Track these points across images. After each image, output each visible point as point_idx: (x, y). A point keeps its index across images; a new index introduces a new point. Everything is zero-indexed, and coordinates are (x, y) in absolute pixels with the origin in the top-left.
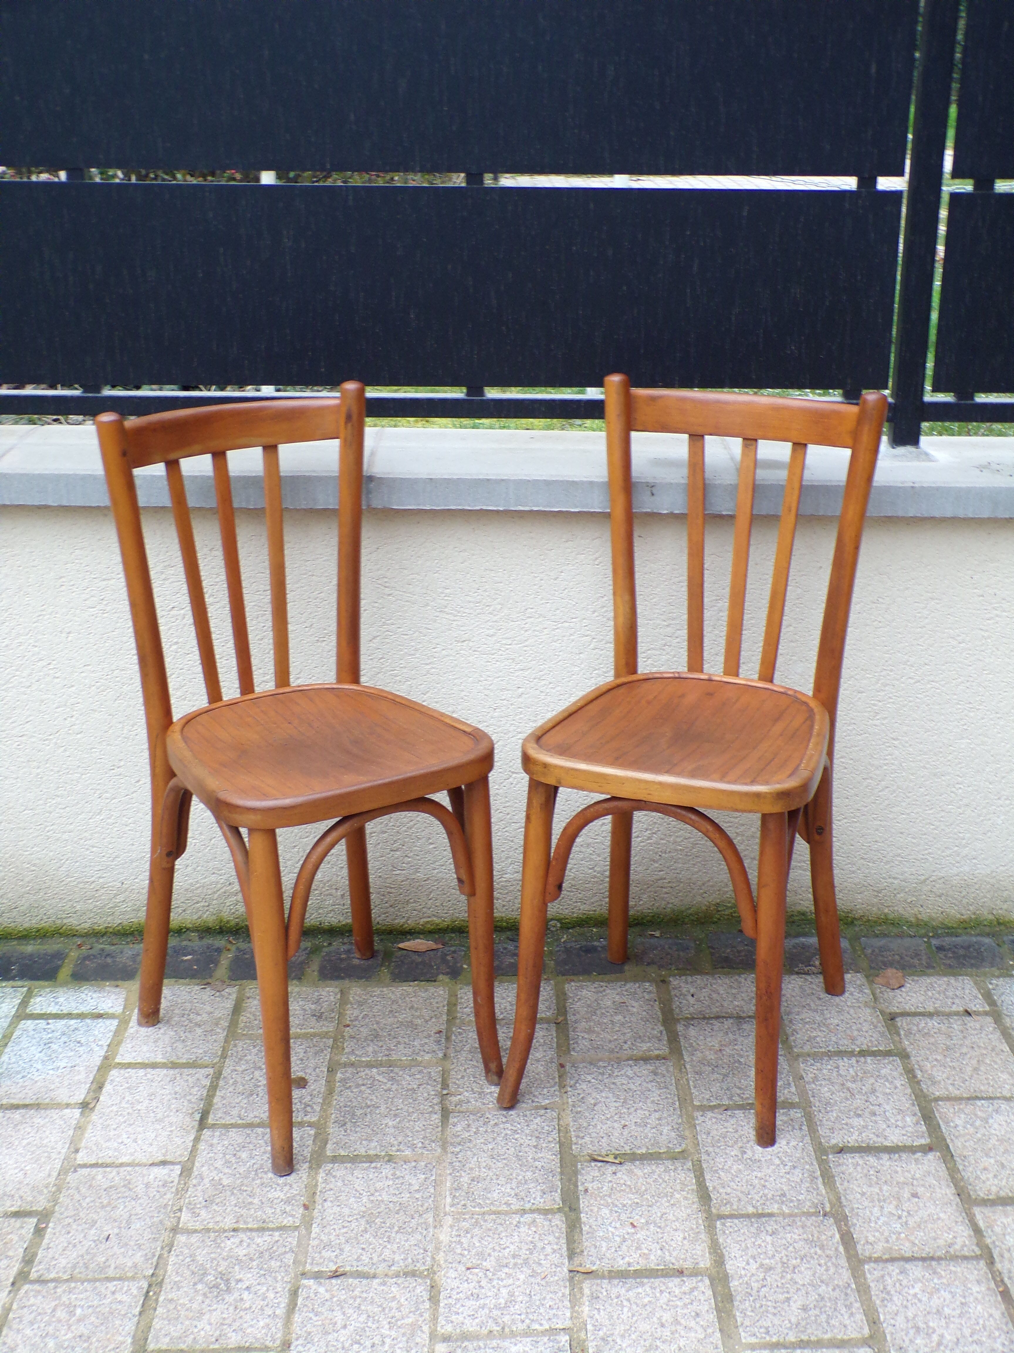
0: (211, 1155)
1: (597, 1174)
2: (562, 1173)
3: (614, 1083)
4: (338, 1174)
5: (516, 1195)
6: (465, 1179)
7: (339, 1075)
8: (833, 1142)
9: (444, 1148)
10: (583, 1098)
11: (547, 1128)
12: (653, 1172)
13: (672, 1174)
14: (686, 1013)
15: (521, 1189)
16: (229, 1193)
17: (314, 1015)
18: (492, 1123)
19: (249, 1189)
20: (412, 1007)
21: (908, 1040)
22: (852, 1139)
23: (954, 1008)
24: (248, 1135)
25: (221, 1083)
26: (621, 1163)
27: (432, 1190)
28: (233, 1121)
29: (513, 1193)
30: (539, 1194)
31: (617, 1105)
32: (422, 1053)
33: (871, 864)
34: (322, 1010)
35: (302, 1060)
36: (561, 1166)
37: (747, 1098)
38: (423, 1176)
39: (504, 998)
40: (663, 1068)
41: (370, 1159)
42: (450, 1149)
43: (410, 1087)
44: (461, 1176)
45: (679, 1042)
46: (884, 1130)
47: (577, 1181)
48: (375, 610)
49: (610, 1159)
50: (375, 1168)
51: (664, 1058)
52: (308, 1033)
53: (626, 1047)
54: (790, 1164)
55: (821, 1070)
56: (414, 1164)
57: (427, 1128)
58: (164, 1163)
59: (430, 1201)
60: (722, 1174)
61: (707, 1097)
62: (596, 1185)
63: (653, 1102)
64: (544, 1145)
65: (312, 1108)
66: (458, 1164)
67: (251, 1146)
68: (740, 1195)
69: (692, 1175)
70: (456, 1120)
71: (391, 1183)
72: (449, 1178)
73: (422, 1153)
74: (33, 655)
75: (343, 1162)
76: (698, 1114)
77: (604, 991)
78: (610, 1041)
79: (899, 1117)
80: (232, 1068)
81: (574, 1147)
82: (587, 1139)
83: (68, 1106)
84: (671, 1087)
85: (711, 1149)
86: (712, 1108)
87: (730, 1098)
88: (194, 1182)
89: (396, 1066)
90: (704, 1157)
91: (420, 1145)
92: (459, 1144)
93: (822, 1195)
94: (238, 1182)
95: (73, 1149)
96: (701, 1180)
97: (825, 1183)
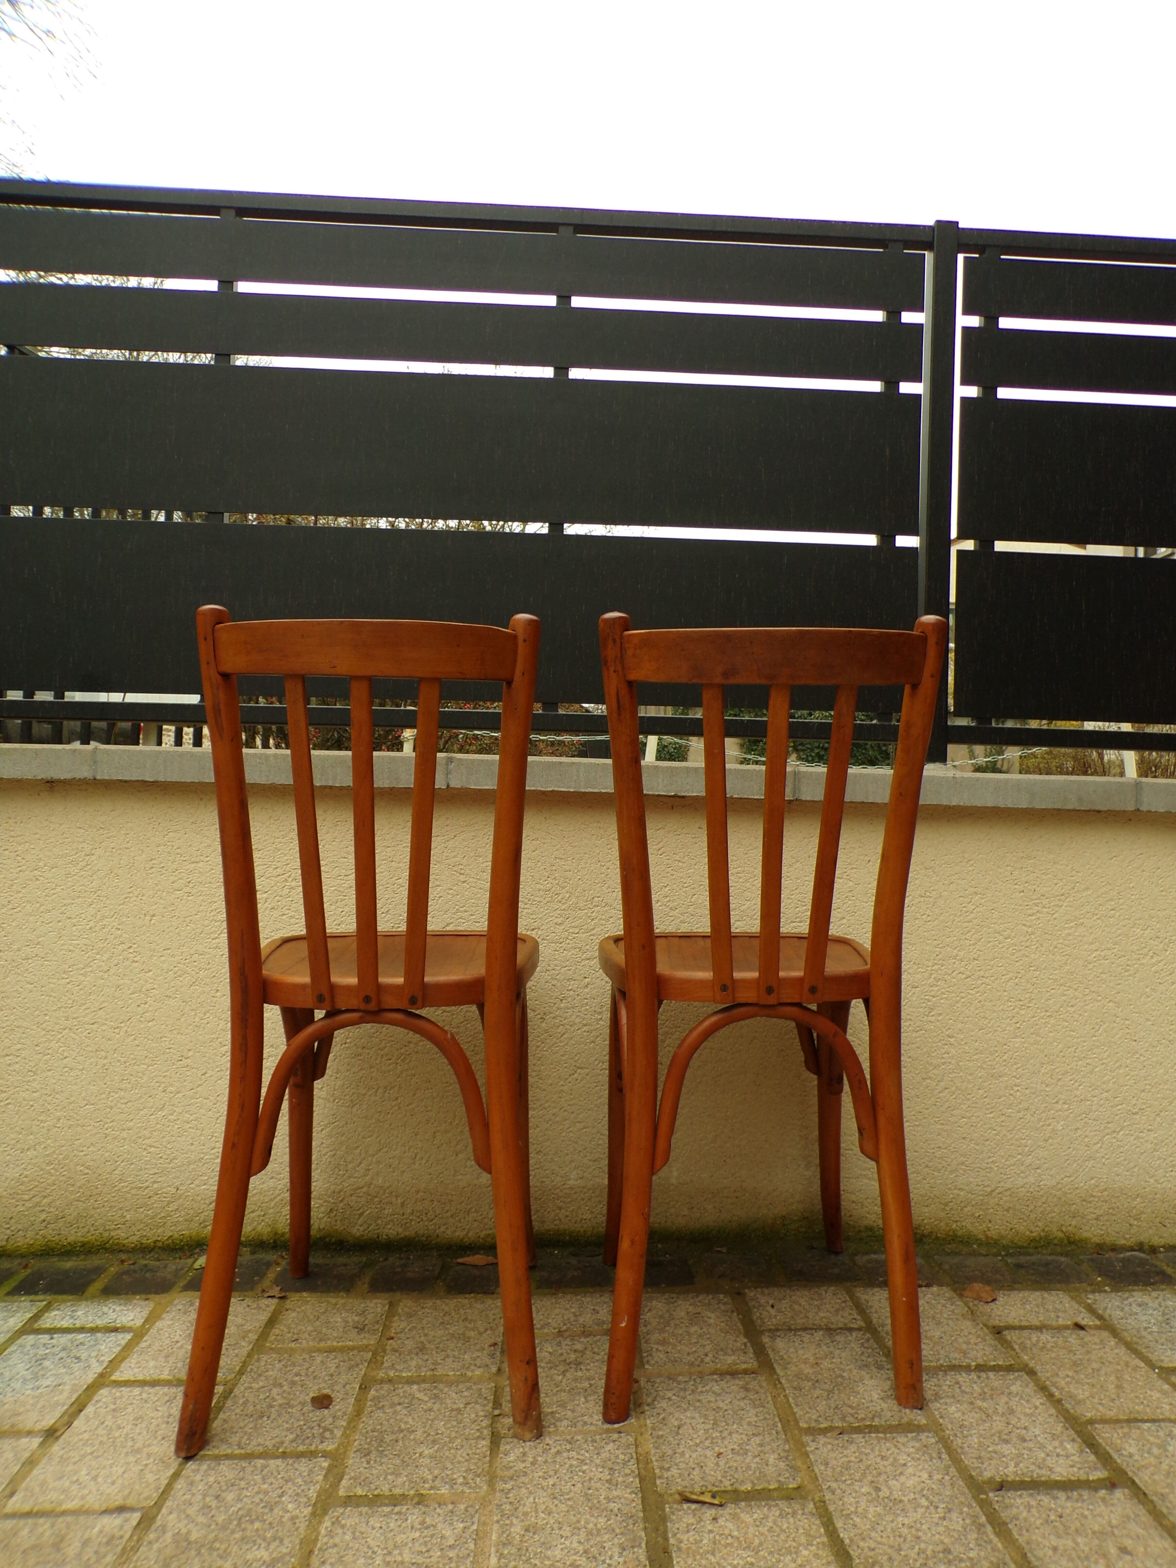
0: (187, 1497)
1: (692, 1521)
2: (645, 1519)
3: (699, 1401)
4: (349, 1522)
5: (585, 1552)
6: (517, 1529)
7: (373, 1392)
8: (987, 1475)
9: (491, 1484)
10: (663, 1419)
11: (622, 1457)
12: (766, 1517)
13: (791, 1520)
14: (770, 1323)
15: (592, 1542)
16: (193, 1553)
17: (357, 1327)
18: (553, 1450)
19: (223, 1547)
20: (466, 1319)
21: (1026, 1354)
22: (1010, 1472)
23: (1061, 1322)
24: (243, 1469)
25: (229, 1403)
26: (721, 1505)
27: (472, 1546)
28: (229, 1451)
29: (581, 1549)
30: (616, 1550)
31: (707, 1427)
32: (472, 1367)
33: (936, 1174)
34: (366, 1322)
35: (332, 1375)
36: (644, 1510)
37: (863, 1419)
38: (462, 1525)
39: (567, 1309)
40: (755, 1383)
41: (395, 1500)
42: (500, 1485)
43: (455, 1406)
44: (512, 1524)
45: (768, 1355)
46: (1044, 1460)
47: (666, 1531)
48: (449, 896)
49: (707, 1498)
50: (399, 1513)
51: (753, 1373)
52: (345, 1347)
53: (707, 1359)
54: (942, 1506)
55: (940, 1386)
56: (450, 1507)
57: (471, 1458)
58: (121, 1509)
59: (468, 1562)
60: (857, 1520)
61: (814, 1417)
62: (692, 1536)
63: (749, 1424)
64: (620, 1479)
65: (332, 1432)
66: (508, 1507)
67: (243, 1484)
68: (890, 1551)
69: (818, 1522)
70: (508, 1447)
71: (417, 1534)
72: (496, 1527)
73: (463, 1492)
74: (115, 938)
75: (358, 1506)
76: (807, 1439)
77: (676, 1301)
78: (689, 1354)
79: (1056, 1443)
80: (246, 1385)
81: (658, 1482)
82: (674, 1471)
83: (29, 1433)
84: (768, 1406)
85: (834, 1485)
86: (824, 1431)
87: (843, 1419)
88: (152, 1536)
89: (441, 1382)
90: (828, 1496)
91: (461, 1480)
92: (511, 1478)
93: (999, 1551)
94: (211, 1537)
95: (7, 1492)
96: (831, 1528)
97: (997, 1534)
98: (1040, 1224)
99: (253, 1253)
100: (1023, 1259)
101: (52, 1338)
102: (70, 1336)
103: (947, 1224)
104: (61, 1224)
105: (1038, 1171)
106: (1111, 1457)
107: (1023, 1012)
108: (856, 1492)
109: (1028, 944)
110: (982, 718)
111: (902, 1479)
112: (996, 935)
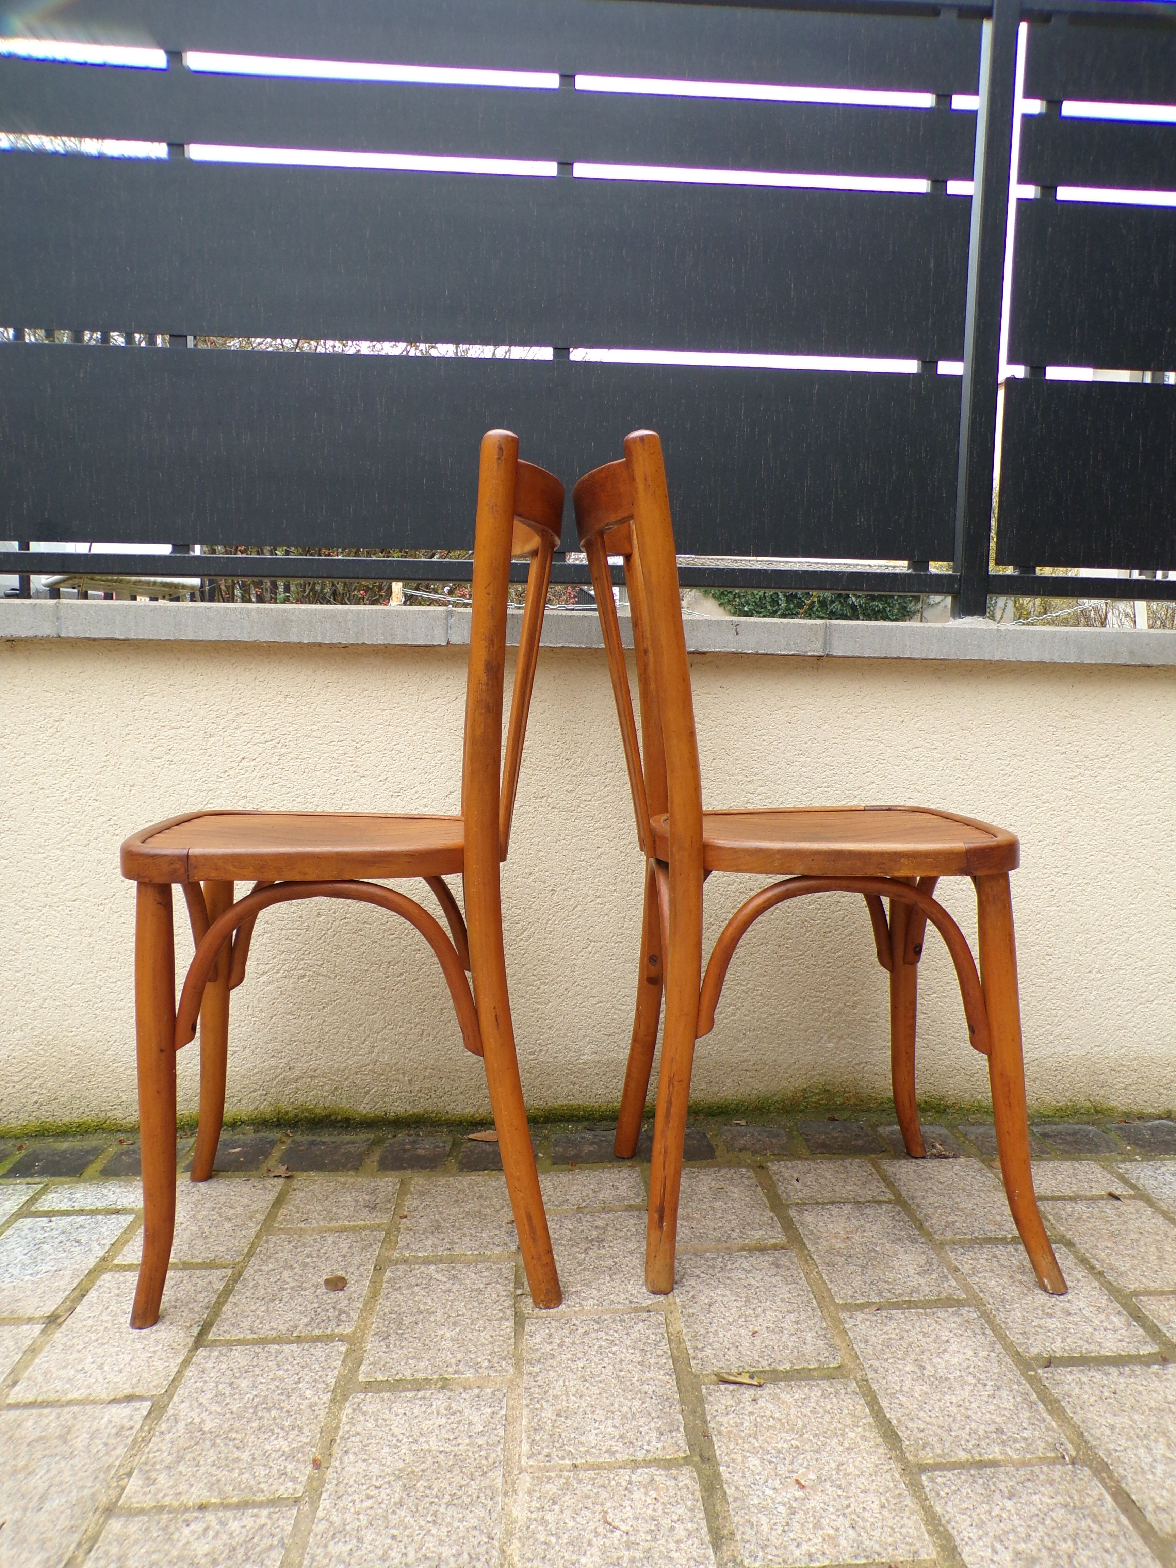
0: (199, 1385)
1: (730, 1402)
2: (682, 1401)
3: (729, 1278)
4: (369, 1409)
5: (621, 1437)
6: (548, 1413)
7: (388, 1274)
8: (1034, 1351)
9: (518, 1366)
10: (693, 1297)
11: (653, 1337)
12: (808, 1398)
13: (835, 1400)
14: (795, 1198)
15: (627, 1427)
16: (208, 1444)
17: (368, 1206)
18: (581, 1331)
19: (239, 1436)
20: (481, 1197)
21: (1062, 1225)
22: (1058, 1348)
23: (1095, 1192)
24: (257, 1355)
25: (239, 1286)
26: (760, 1386)
27: (501, 1432)
28: (241, 1336)
29: (616, 1433)
30: (654, 1434)
31: (739, 1304)
32: (491, 1246)
34: (378, 1201)
35: (344, 1256)
36: (680, 1392)
37: (900, 1295)
38: (489, 1410)
39: (585, 1186)
40: (785, 1259)
41: (418, 1385)
42: (527, 1368)
43: (475, 1287)
44: (542, 1408)
45: (796, 1229)
46: (1092, 1334)
47: (704, 1414)
48: (452, 763)
49: (745, 1379)
50: (423, 1398)
51: (782, 1248)
52: (357, 1226)
53: (734, 1235)
54: (990, 1383)
55: (978, 1260)
56: (476, 1391)
57: (495, 1341)
58: (130, 1398)
59: (498, 1449)
60: (904, 1399)
61: (850, 1293)
62: (732, 1419)
63: (783, 1300)
64: (653, 1361)
65: (348, 1315)
66: (537, 1390)
67: (257, 1370)
68: (939, 1431)
69: (862, 1402)
70: (533, 1328)
71: (444, 1421)
72: (525, 1411)
73: (489, 1376)
75: (379, 1391)
76: (844, 1315)
77: (697, 1176)
78: (715, 1229)
79: (1102, 1317)
80: (256, 1268)
81: (692, 1363)
82: (709, 1351)
83: (30, 1320)
84: (801, 1282)
85: (876, 1364)
86: (861, 1307)
87: (880, 1294)
88: (164, 1427)
89: (459, 1262)
90: (871, 1375)
91: (486, 1364)
92: (539, 1361)
93: (1053, 1430)
94: (226, 1426)
95: (9, 1382)
96: (876, 1408)
97: (1050, 1413)
98: (1067, 1094)
99: (256, 1131)
100: (1048, 1128)
101: (51, 1221)
102: (69, 1219)
103: (972, 1096)
104: (54, 1104)
105: (1068, 1041)
106: (1159, 1331)
107: (1059, 879)
108: (900, 1370)
109: (1067, 809)
110: (1027, 567)
111: (947, 1356)
112: (1034, 799)
